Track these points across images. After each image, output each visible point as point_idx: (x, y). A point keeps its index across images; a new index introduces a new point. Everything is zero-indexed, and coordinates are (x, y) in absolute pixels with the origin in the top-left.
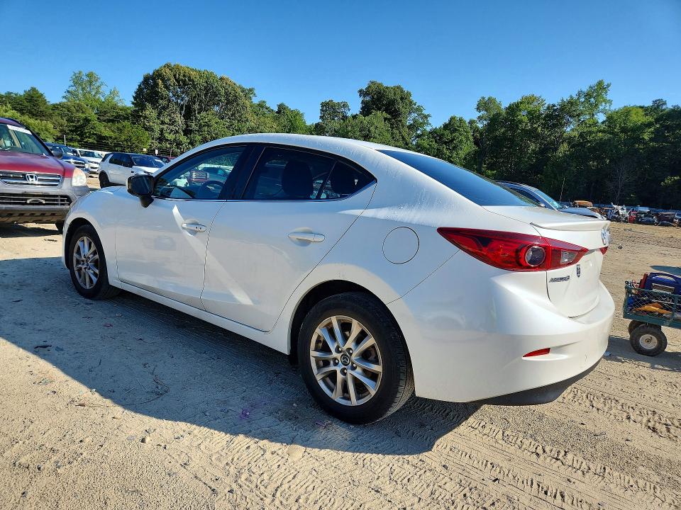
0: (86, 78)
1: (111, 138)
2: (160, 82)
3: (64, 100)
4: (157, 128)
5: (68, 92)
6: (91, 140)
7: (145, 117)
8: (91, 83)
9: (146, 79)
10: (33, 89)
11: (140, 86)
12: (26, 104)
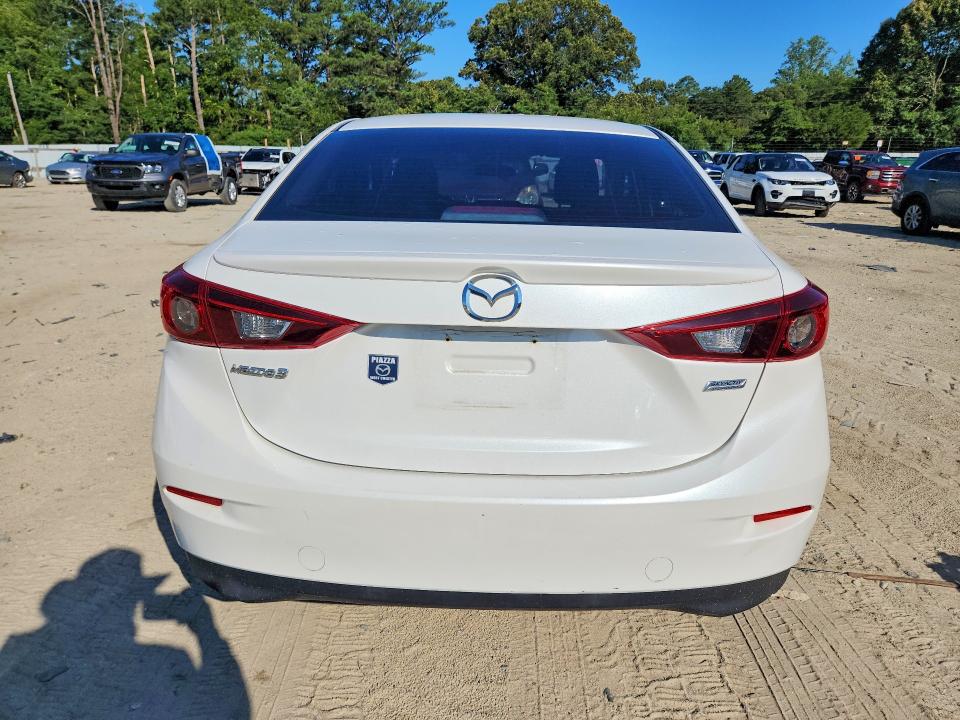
0: (806, 47)
1: (808, 130)
2: (906, 27)
3: (773, 85)
4: (889, 105)
5: (780, 72)
6: (779, 138)
7: (874, 90)
8: (813, 52)
9: (884, 29)
10: (736, 78)
11: (872, 42)
12: (722, 99)
